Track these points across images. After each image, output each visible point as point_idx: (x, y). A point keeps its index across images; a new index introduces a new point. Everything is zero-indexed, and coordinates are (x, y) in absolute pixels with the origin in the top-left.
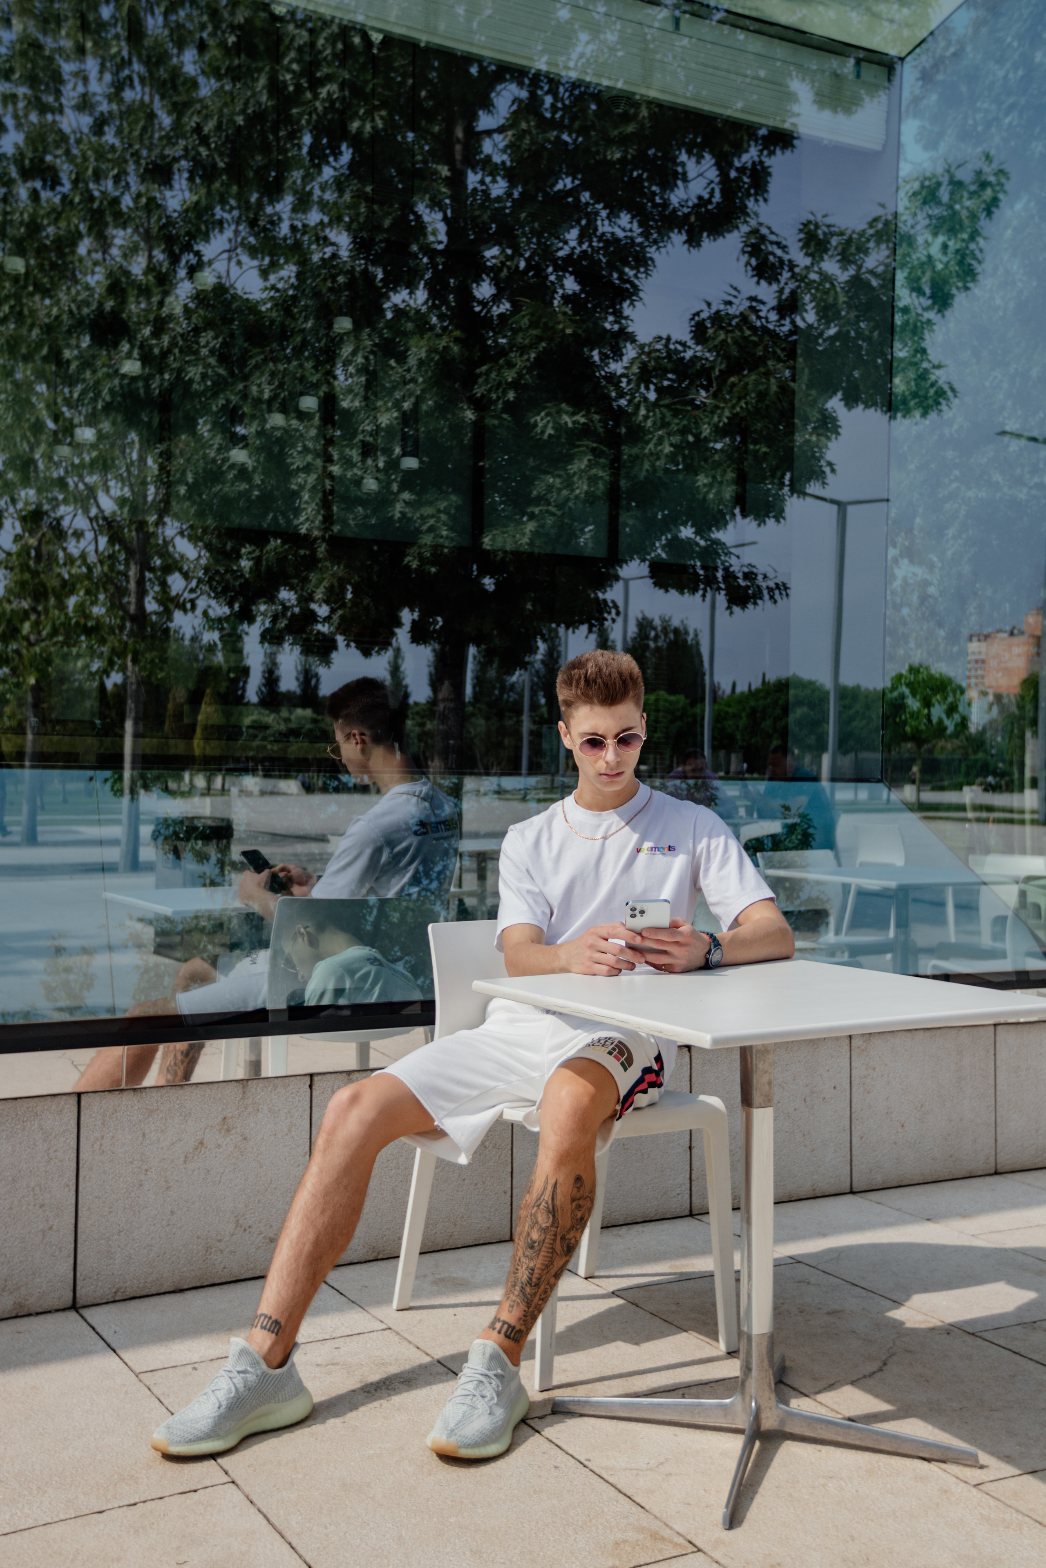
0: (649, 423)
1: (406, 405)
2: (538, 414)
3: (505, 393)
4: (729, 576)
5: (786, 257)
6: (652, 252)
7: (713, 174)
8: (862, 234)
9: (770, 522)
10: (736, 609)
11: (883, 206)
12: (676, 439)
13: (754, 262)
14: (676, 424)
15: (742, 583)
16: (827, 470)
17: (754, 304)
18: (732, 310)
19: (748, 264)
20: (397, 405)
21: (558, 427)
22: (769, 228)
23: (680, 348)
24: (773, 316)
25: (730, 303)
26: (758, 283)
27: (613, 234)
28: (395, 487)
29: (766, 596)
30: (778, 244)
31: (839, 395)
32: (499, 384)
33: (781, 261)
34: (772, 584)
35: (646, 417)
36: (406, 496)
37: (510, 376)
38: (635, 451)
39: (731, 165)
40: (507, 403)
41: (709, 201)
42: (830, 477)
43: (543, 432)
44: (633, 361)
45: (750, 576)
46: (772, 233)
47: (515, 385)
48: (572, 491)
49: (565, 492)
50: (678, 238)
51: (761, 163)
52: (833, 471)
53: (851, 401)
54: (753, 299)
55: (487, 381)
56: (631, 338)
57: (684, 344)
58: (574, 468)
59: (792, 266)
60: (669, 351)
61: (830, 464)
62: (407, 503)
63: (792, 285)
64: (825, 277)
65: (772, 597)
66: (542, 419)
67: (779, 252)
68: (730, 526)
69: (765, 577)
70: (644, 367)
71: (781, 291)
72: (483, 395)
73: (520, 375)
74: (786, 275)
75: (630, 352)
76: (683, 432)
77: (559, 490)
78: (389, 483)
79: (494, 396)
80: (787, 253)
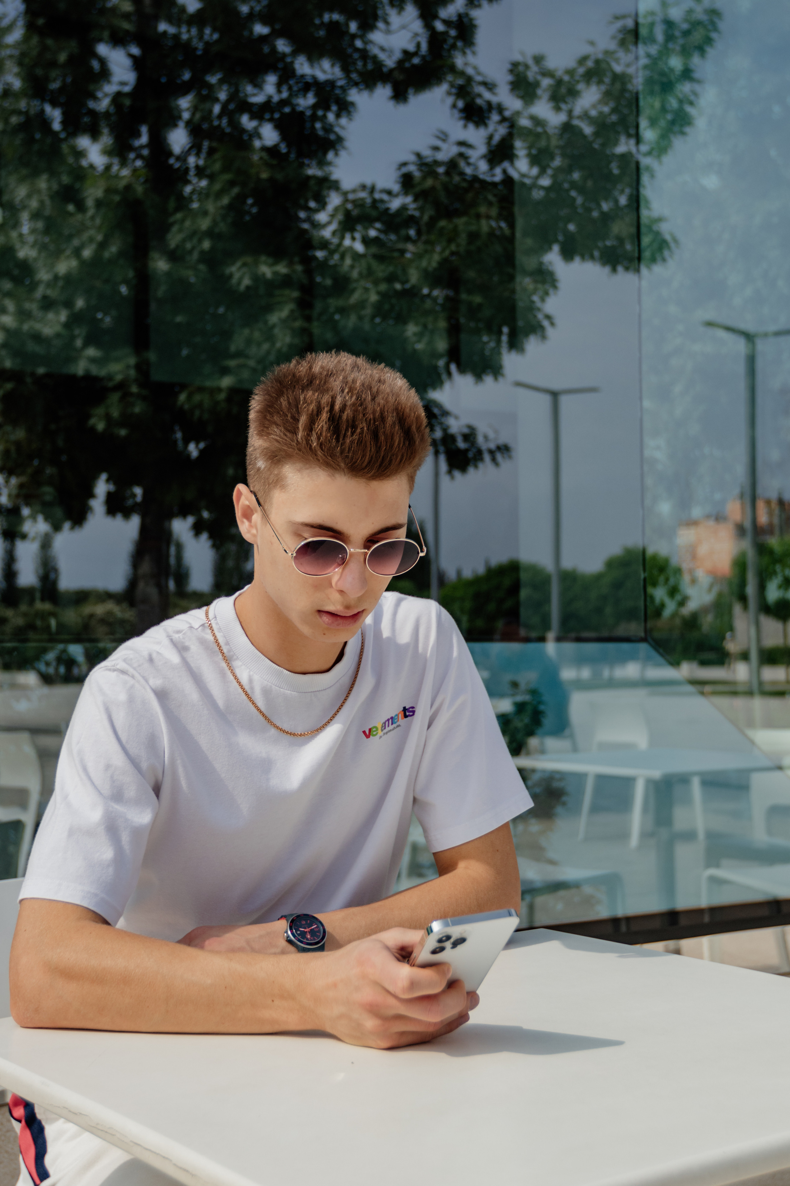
0: (355, 274)
1: (87, 253)
2: (233, 264)
3: (200, 241)
4: (448, 439)
5: (494, 99)
6: (354, 96)
7: (417, 26)
8: (570, 72)
9: (489, 380)
10: (457, 474)
11: (592, 43)
12: (383, 287)
13: (460, 104)
14: (381, 270)
15: (461, 444)
16: (546, 323)
17: (463, 149)
18: (442, 156)
19: (454, 106)
20: (77, 252)
21: (257, 279)
22: (475, 68)
23: (385, 197)
24: (483, 166)
25: (436, 149)
26: (465, 126)
27: (314, 77)
28: (79, 343)
29: (487, 457)
30: (485, 84)
31: (556, 248)
32: (194, 233)
33: (489, 103)
34: (492, 446)
35: (352, 267)
36: (91, 352)
37: (205, 224)
38: (340, 302)
39: (436, 17)
40: (202, 252)
41: (416, 54)
42: (550, 331)
43: (239, 283)
44: (336, 209)
45: (470, 436)
46: (479, 73)
47: (210, 234)
48: (273, 344)
49: (266, 346)
50: (383, 92)
51: (467, 15)
52: (552, 324)
53: (568, 254)
54: (462, 143)
55: (180, 230)
56: (335, 185)
57: (389, 193)
58: (274, 318)
59: (500, 109)
60: (375, 201)
61: (548, 317)
62: (93, 360)
63: (502, 131)
64: (536, 121)
65: (494, 460)
66: (239, 269)
67: (487, 95)
68: (447, 386)
69: (486, 438)
70: (348, 214)
71: (490, 138)
72: (177, 247)
73: (215, 223)
74: (495, 117)
75: (334, 200)
76: (391, 279)
77: (259, 344)
78: (73, 338)
79: (188, 246)
80: (494, 94)
